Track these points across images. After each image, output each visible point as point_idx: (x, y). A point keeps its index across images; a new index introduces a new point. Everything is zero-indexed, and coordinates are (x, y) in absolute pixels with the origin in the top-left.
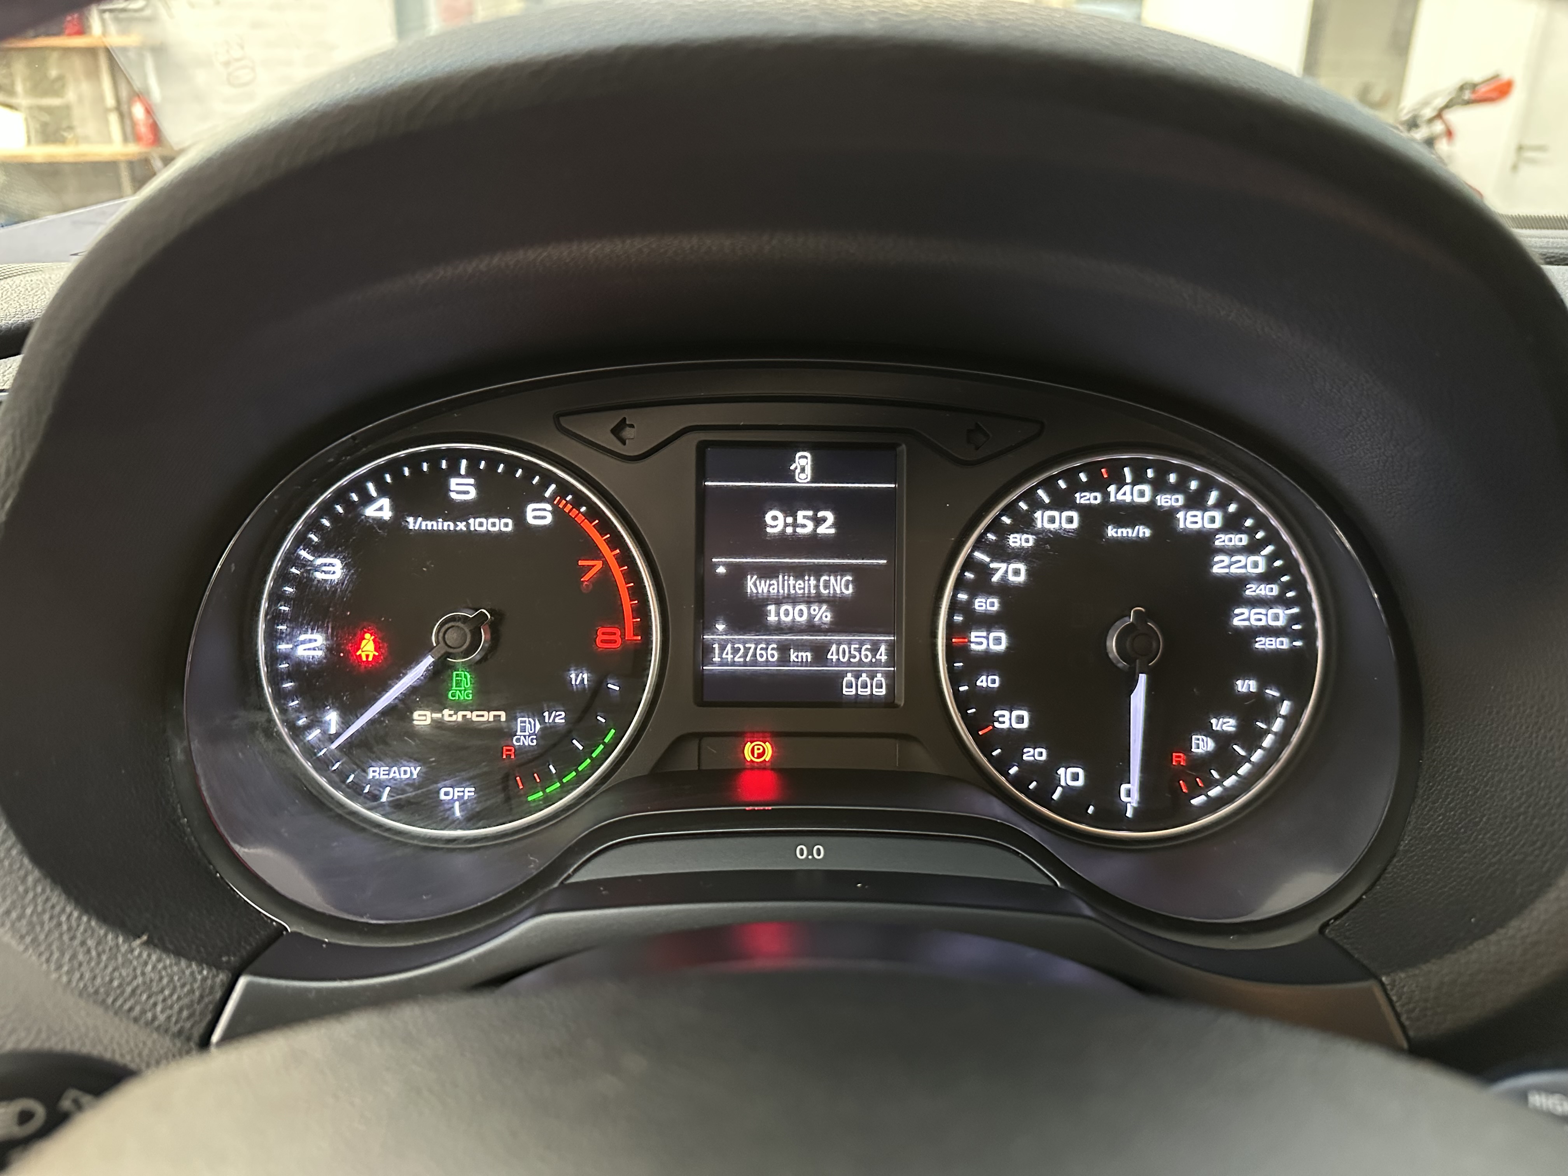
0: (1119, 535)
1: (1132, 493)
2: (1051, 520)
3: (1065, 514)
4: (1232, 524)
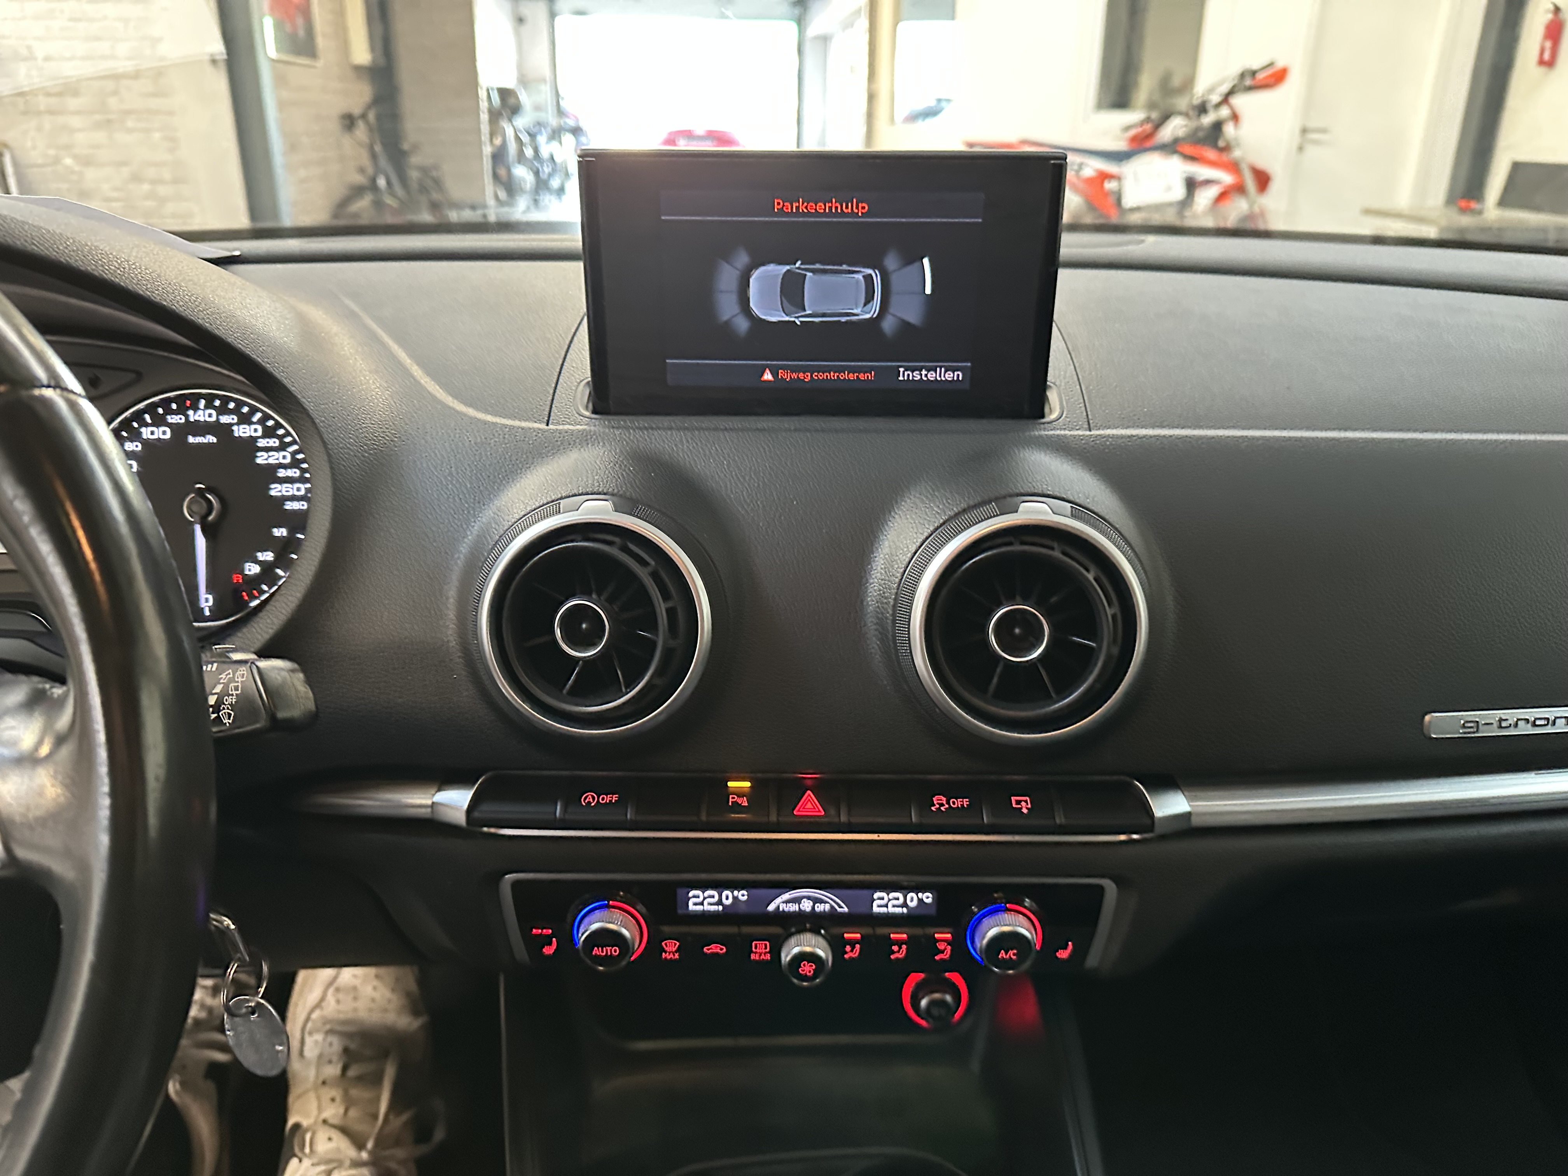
0: (197, 441)
1: (204, 416)
2: (152, 433)
3: (162, 429)
4: (269, 433)
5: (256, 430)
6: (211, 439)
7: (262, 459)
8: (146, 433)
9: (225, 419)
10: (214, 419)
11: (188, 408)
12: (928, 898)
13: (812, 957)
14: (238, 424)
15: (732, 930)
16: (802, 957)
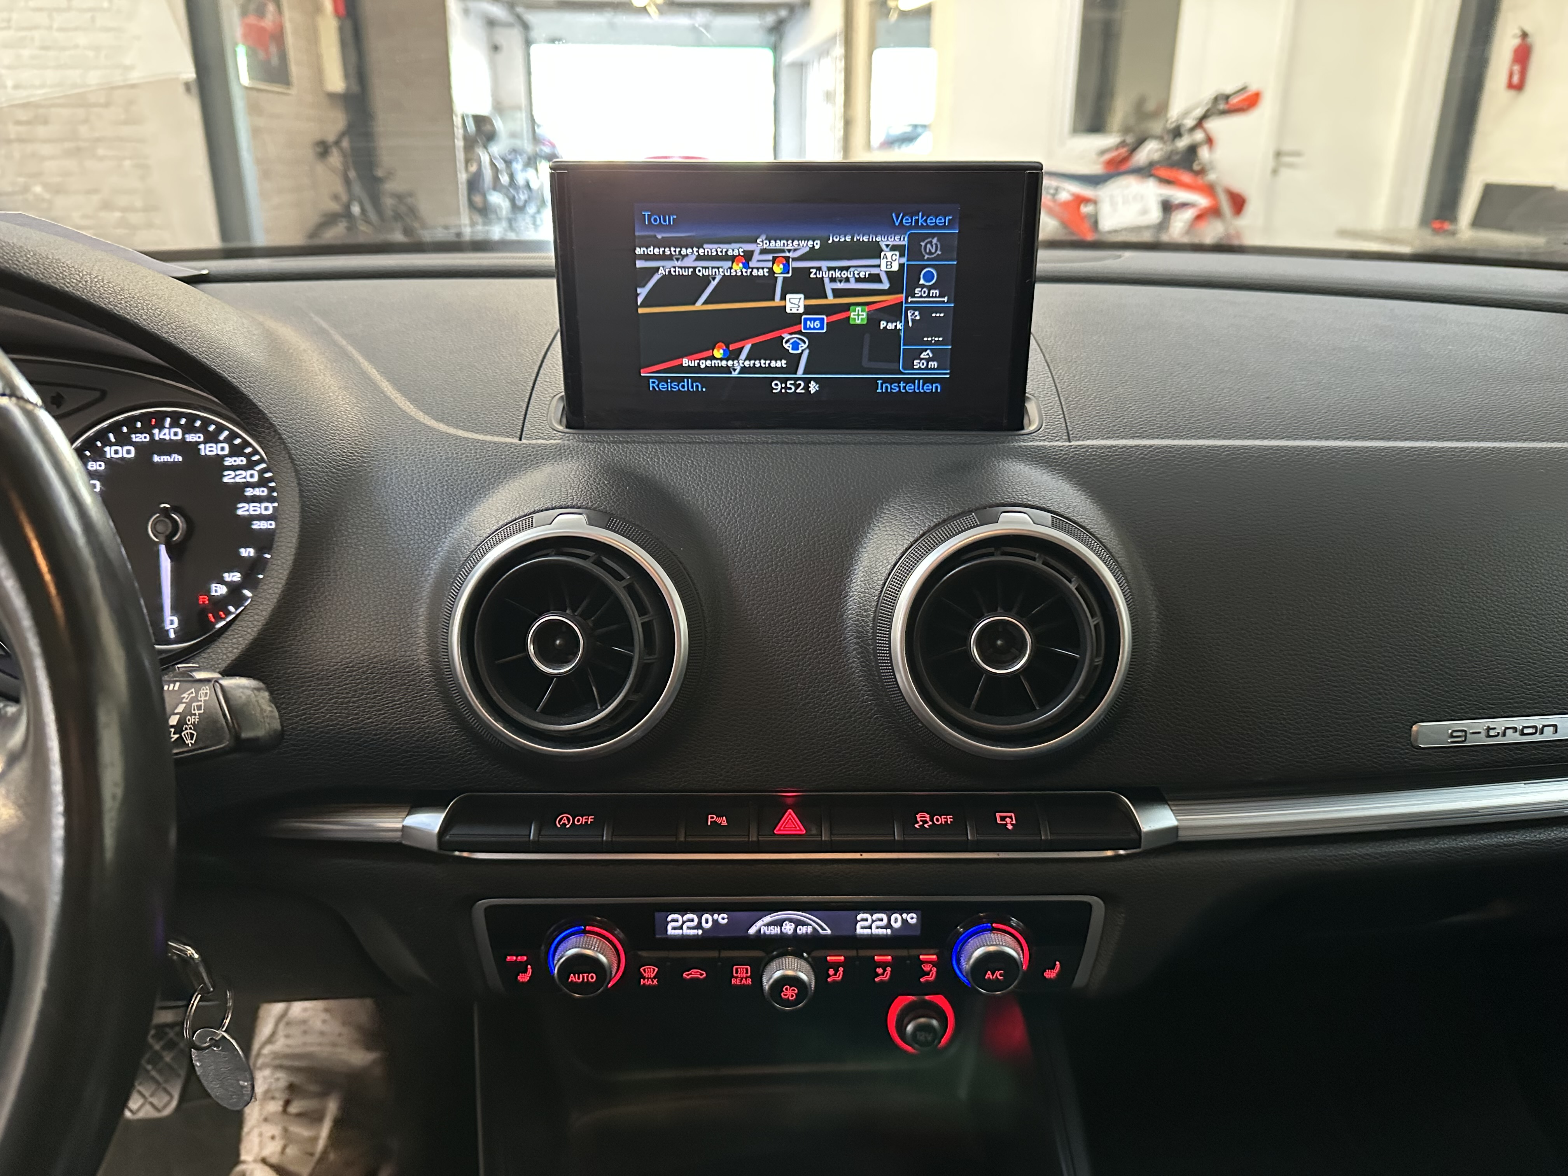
0: (162, 460)
1: (170, 434)
2: (116, 452)
3: (126, 448)
4: (236, 451)
5: (223, 449)
6: (178, 458)
7: (229, 478)
8: (109, 451)
9: (191, 438)
10: (179, 437)
11: (154, 427)
12: (912, 918)
13: (794, 981)
14: (205, 442)
15: (714, 954)
16: (785, 981)
